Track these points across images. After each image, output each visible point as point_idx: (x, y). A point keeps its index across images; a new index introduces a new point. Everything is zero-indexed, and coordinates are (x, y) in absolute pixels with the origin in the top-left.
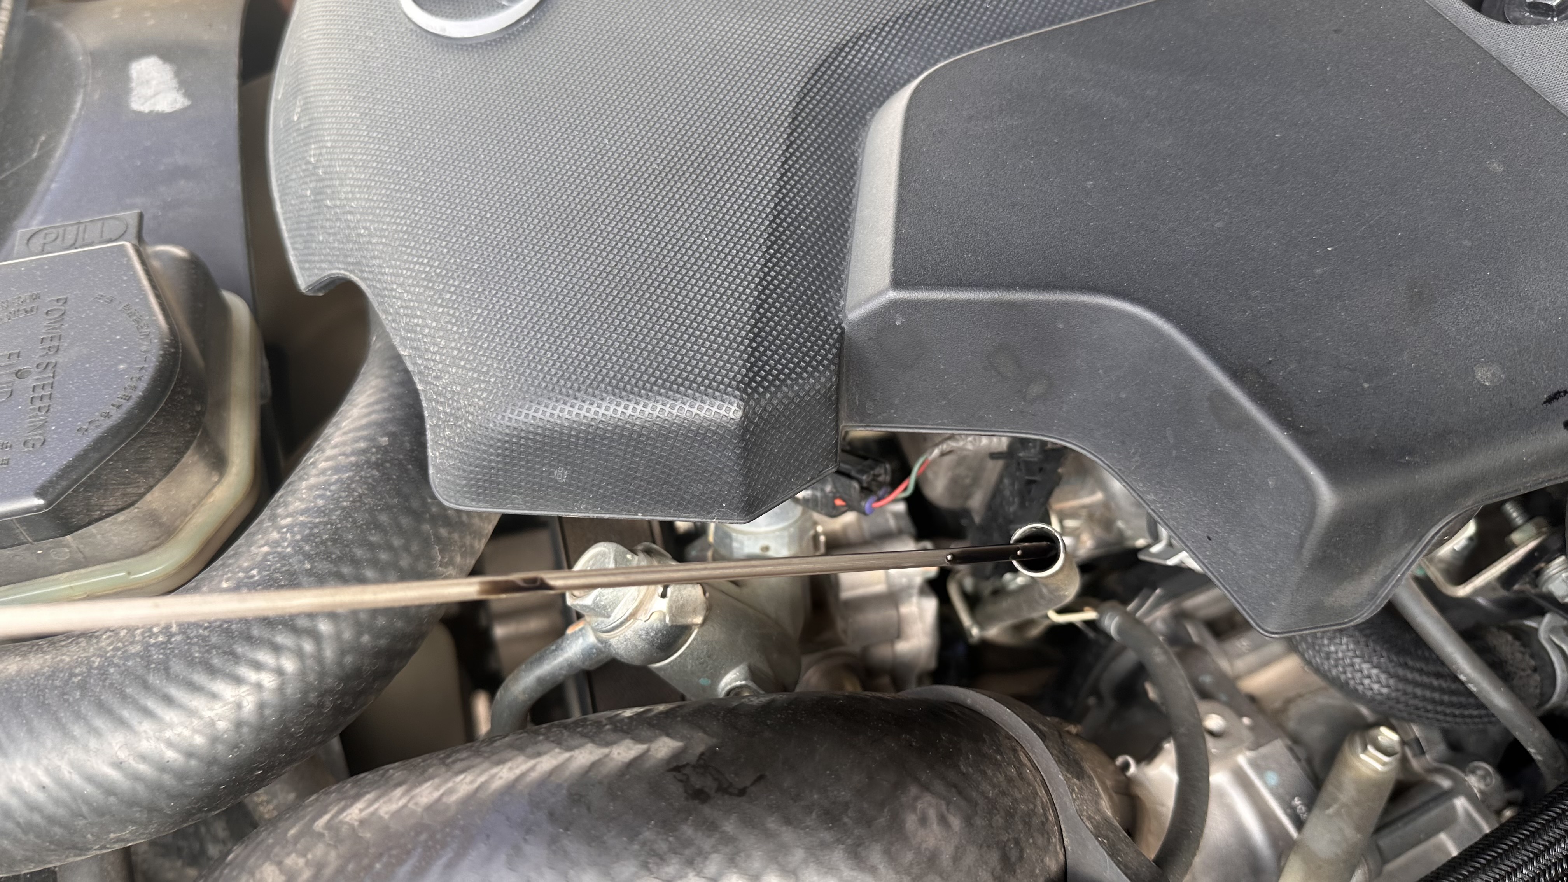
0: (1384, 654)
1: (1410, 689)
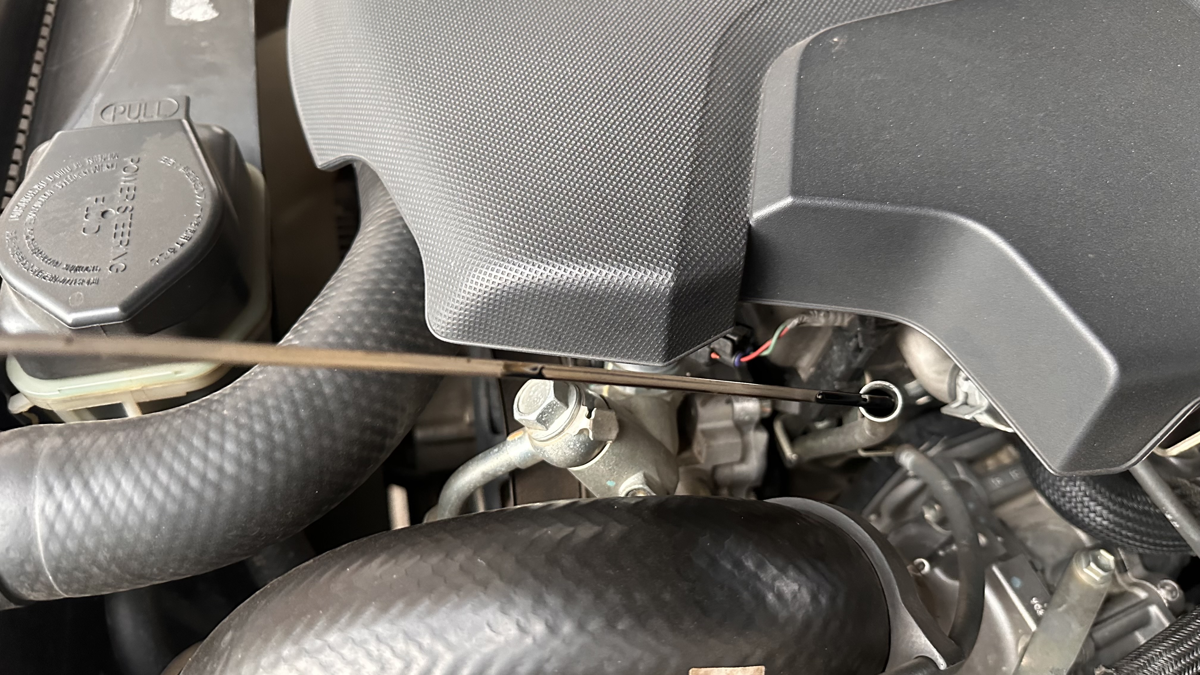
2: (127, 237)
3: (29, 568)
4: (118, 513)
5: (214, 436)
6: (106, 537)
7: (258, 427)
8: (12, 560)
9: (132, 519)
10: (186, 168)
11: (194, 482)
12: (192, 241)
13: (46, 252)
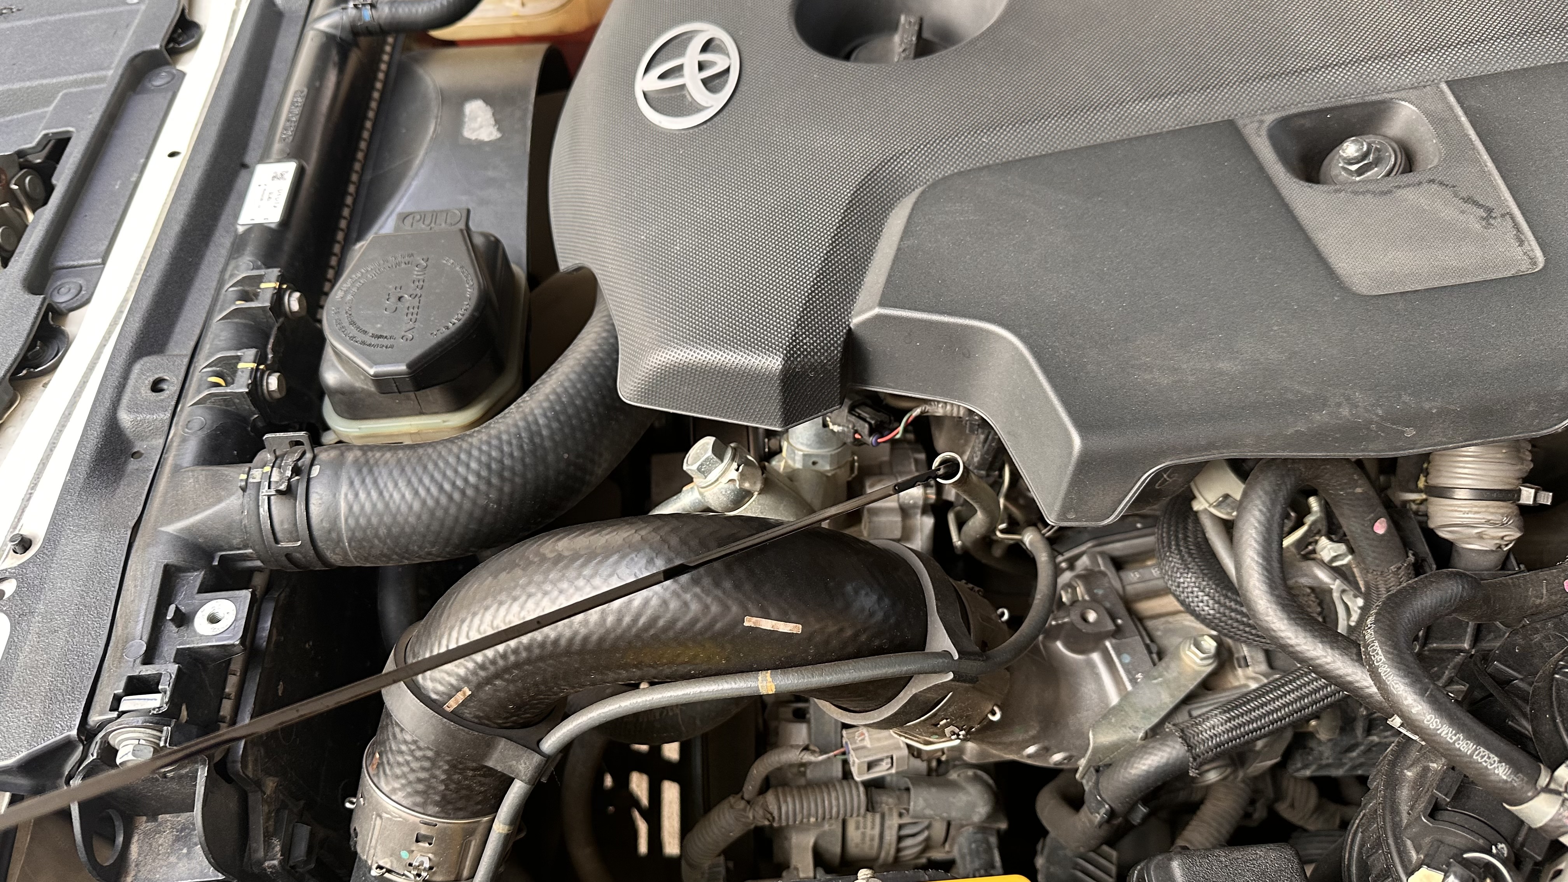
0: (1214, 586)
1: (1227, 612)
2: (415, 316)
3: (334, 535)
4: (394, 502)
5: (463, 456)
6: (385, 519)
7: (494, 454)
8: (324, 527)
9: (404, 508)
10: (462, 267)
11: (447, 487)
12: (461, 322)
13: (359, 323)
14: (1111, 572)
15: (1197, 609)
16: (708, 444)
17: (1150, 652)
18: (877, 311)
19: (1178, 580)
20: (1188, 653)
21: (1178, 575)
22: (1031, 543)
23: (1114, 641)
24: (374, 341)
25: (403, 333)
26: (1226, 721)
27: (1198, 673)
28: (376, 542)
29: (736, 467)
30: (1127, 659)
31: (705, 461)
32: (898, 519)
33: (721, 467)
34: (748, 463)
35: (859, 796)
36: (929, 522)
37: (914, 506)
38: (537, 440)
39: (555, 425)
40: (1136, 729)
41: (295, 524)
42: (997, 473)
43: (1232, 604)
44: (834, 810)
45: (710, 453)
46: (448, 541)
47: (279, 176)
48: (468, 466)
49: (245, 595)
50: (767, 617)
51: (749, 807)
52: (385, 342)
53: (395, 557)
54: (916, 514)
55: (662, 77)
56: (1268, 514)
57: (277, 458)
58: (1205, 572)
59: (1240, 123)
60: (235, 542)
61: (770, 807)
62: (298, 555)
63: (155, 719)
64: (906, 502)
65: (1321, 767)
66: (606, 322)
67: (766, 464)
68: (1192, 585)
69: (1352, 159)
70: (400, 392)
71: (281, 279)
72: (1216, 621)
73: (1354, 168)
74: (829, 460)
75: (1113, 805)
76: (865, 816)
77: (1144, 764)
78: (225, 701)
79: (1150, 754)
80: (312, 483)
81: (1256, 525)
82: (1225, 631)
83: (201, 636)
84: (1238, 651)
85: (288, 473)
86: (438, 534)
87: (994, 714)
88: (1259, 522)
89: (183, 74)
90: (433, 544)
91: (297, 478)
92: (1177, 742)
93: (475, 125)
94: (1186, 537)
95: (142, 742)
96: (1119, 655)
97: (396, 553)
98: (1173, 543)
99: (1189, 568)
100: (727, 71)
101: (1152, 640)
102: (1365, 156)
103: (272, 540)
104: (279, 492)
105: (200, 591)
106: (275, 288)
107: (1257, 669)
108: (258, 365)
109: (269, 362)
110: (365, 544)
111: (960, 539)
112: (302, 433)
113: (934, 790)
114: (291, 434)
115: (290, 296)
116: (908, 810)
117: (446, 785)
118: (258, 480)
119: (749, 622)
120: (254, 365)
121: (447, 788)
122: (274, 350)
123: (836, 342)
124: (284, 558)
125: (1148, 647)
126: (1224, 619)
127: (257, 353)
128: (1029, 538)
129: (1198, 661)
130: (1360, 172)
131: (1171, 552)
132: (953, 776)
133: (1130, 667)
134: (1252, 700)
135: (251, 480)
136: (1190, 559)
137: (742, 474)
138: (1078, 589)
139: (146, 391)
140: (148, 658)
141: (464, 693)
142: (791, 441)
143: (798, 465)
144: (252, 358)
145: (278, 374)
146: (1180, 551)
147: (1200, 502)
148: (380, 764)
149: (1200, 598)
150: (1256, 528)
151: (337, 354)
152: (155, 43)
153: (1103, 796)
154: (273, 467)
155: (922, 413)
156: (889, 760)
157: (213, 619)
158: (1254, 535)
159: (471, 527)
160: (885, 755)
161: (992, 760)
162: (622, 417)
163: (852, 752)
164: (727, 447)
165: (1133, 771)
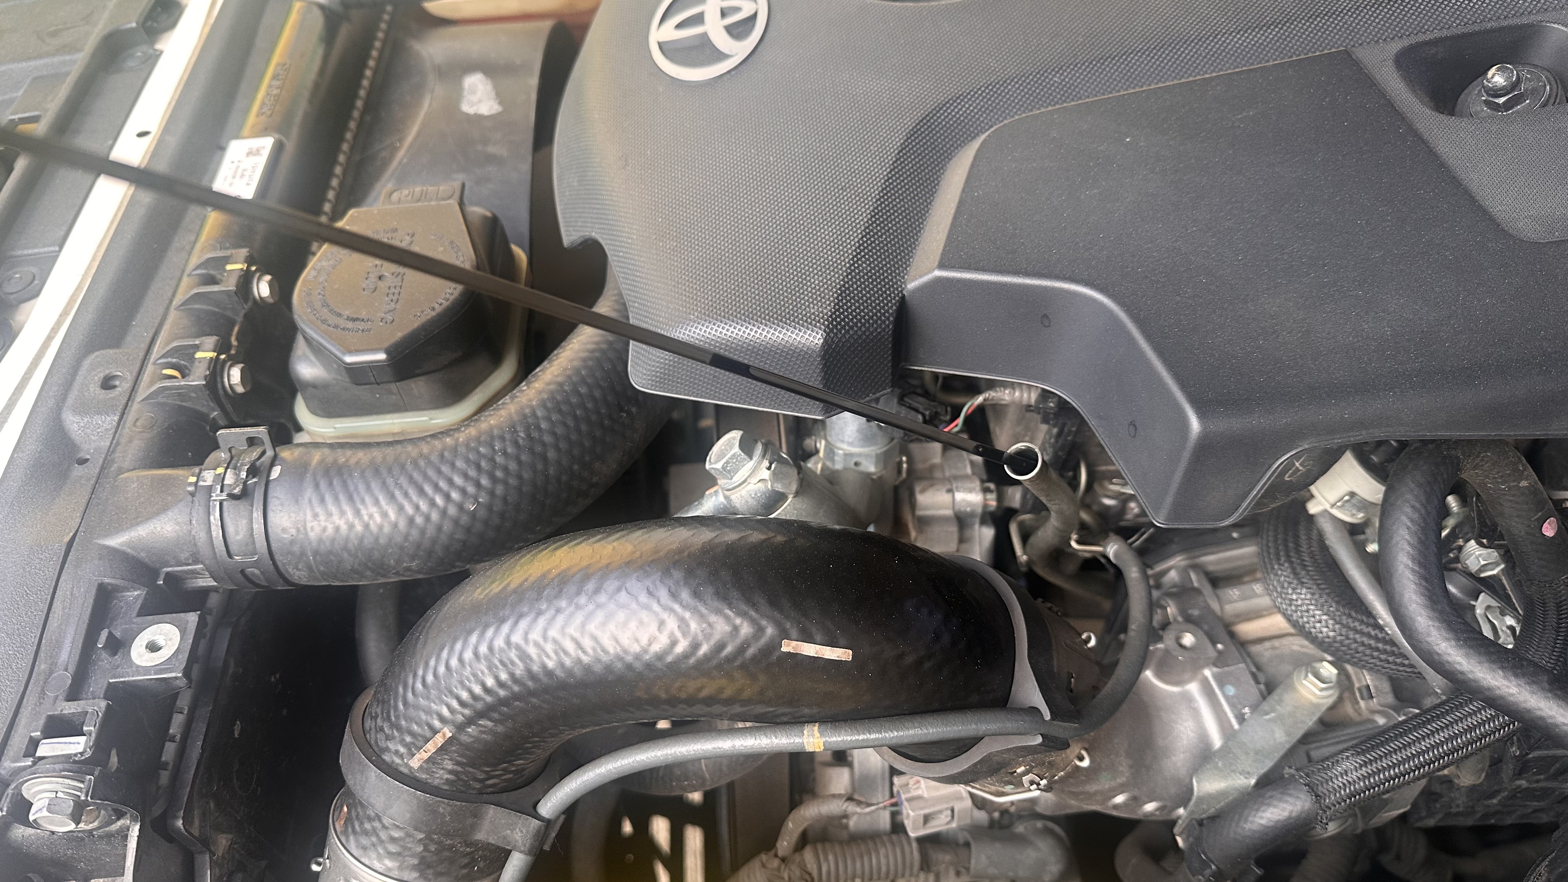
14: (1207, 589)
15: (1313, 630)
16: (734, 438)
17: (1257, 682)
18: (938, 273)
19: (1290, 597)
20: (1304, 682)
21: (1290, 591)
22: (1116, 555)
23: (1215, 670)
24: (350, 325)
25: (383, 315)
26: (1361, 766)
27: (1317, 706)
28: (346, 555)
29: (768, 465)
30: (1231, 690)
31: (731, 458)
32: (954, 529)
33: (751, 464)
34: (781, 460)
35: (912, 853)
36: (988, 533)
37: (972, 515)
38: (535, 434)
39: (555, 417)
40: (1248, 774)
41: (252, 535)
42: (1070, 474)
43: (1357, 624)
44: (884, 869)
45: (736, 449)
46: (430, 553)
47: (254, 150)
48: (453, 465)
49: (192, 618)
50: (808, 639)
51: (783, 866)
52: (361, 326)
53: (368, 573)
54: (973, 525)
55: (679, 26)
56: (1423, 511)
57: (232, 458)
58: (1323, 586)
59: (1361, 54)
60: (183, 556)
61: (809, 866)
62: (256, 571)
63: (75, 767)
64: (962, 509)
65: (1448, 815)
66: (616, 301)
67: (802, 463)
68: (1307, 602)
69: (1500, 89)
70: (378, 384)
71: (250, 260)
72: (1338, 645)
73: (1501, 100)
74: (874, 460)
75: (1222, 866)
76: (917, 876)
77: (1262, 818)
78: (168, 744)
79: (1269, 805)
80: (271, 486)
81: (1409, 524)
82: (1348, 657)
83: (138, 667)
84: (1359, 680)
85: (243, 475)
86: (418, 546)
87: (1081, 759)
88: (1412, 521)
89: (158, 55)
90: (413, 558)
91: (255, 480)
92: (1301, 790)
93: (474, 98)
94: (1298, 545)
95: (60, 795)
96: (1221, 685)
97: (370, 569)
98: (1282, 553)
99: (1302, 583)
100: (753, 17)
101: (1259, 668)
102: (1515, 86)
103: (225, 553)
104: (232, 497)
105: (139, 614)
106: (242, 269)
107: (1383, 701)
108: (219, 354)
109: (233, 352)
110: (332, 558)
111: (1025, 553)
112: (261, 429)
113: (998, 845)
114: (249, 429)
115: (259, 279)
116: (968, 869)
117: (425, 846)
118: (209, 482)
119: (787, 647)
120: (213, 354)
121: (426, 849)
122: (237, 339)
123: (887, 311)
124: (240, 575)
125: (1254, 676)
126: (1347, 642)
127: (218, 341)
128: (1112, 549)
129: (1318, 693)
130: (1508, 106)
131: (1280, 564)
132: (1020, 828)
133: (1235, 700)
134: (1391, 740)
135: (201, 483)
136: (1303, 572)
137: (774, 474)
138: (1169, 609)
139: (94, 389)
140: (73, 695)
141: (444, 735)
142: (829, 438)
143: (838, 466)
144: (211, 346)
145: (242, 365)
146: (1291, 563)
147: (1320, 503)
148: (349, 820)
149: (1318, 617)
150: (1408, 528)
151: (308, 340)
152: (130, 22)
153: (1210, 855)
154: (227, 468)
155: (985, 400)
156: (949, 812)
157: (153, 647)
158: (1407, 537)
159: (457, 536)
160: (945, 806)
161: (1069, 811)
162: (634, 410)
163: (905, 804)
164: (756, 441)
165: (1248, 826)
